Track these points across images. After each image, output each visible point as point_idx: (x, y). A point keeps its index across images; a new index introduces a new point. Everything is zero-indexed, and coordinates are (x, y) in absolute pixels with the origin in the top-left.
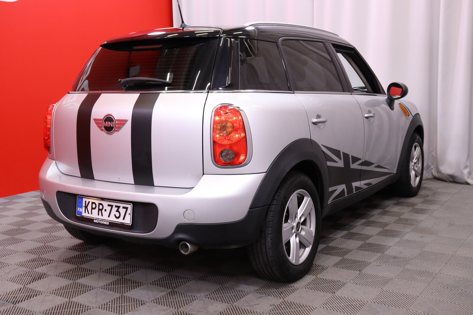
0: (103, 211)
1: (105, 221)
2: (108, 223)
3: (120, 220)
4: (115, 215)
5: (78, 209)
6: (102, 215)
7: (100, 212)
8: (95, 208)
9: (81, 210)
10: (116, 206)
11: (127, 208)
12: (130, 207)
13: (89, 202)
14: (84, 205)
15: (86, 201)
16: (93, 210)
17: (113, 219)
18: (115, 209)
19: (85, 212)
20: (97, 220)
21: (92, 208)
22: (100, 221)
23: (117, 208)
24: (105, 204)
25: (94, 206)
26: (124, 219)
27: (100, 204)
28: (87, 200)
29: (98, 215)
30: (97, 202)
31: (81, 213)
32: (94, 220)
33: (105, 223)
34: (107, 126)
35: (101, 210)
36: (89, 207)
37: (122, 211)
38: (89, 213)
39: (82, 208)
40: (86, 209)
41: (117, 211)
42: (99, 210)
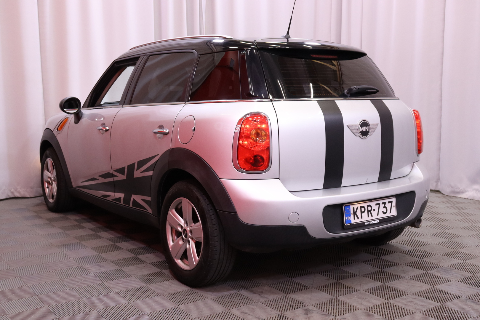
0: (372, 211)
1: (375, 220)
2: (378, 220)
3: (388, 214)
4: (383, 212)
5: (346, 219)
6: (372, 216)
7: (369, 213)
8: (364, 212)
9: (349, 218)
10: (383, 203)
11: (391, 202)
12: (394, 200)
13: (357, 208)
14: (352, 212)
15: (354, 208)
16: (363, 214)
17: (381, 215)
18: (382, 206)
19: (354, 219)
20: (367, 222)
21: (362, 212)
22: (370, 222)
23: (384, 205)
24: (373, 204)
25: (363, 210)
26: (390, 213)
27: (368, 206)
28: (355, 206)
29: (368, 216)
30: (365, 205)
31: (350, 221)
32: (365, 223)
33: (375, 222)
34: (363, 131)
35: (370, 211)
36: (358, 213)
37: (388, 206)
38: (358, 218)
39: (350, 215)
40: (355, 215)
41: (385, 207)
42: (368, 211)
